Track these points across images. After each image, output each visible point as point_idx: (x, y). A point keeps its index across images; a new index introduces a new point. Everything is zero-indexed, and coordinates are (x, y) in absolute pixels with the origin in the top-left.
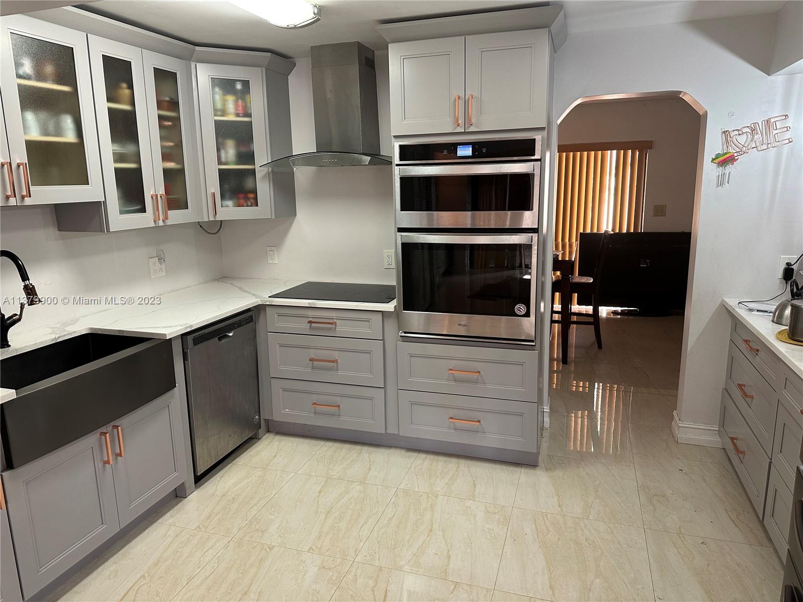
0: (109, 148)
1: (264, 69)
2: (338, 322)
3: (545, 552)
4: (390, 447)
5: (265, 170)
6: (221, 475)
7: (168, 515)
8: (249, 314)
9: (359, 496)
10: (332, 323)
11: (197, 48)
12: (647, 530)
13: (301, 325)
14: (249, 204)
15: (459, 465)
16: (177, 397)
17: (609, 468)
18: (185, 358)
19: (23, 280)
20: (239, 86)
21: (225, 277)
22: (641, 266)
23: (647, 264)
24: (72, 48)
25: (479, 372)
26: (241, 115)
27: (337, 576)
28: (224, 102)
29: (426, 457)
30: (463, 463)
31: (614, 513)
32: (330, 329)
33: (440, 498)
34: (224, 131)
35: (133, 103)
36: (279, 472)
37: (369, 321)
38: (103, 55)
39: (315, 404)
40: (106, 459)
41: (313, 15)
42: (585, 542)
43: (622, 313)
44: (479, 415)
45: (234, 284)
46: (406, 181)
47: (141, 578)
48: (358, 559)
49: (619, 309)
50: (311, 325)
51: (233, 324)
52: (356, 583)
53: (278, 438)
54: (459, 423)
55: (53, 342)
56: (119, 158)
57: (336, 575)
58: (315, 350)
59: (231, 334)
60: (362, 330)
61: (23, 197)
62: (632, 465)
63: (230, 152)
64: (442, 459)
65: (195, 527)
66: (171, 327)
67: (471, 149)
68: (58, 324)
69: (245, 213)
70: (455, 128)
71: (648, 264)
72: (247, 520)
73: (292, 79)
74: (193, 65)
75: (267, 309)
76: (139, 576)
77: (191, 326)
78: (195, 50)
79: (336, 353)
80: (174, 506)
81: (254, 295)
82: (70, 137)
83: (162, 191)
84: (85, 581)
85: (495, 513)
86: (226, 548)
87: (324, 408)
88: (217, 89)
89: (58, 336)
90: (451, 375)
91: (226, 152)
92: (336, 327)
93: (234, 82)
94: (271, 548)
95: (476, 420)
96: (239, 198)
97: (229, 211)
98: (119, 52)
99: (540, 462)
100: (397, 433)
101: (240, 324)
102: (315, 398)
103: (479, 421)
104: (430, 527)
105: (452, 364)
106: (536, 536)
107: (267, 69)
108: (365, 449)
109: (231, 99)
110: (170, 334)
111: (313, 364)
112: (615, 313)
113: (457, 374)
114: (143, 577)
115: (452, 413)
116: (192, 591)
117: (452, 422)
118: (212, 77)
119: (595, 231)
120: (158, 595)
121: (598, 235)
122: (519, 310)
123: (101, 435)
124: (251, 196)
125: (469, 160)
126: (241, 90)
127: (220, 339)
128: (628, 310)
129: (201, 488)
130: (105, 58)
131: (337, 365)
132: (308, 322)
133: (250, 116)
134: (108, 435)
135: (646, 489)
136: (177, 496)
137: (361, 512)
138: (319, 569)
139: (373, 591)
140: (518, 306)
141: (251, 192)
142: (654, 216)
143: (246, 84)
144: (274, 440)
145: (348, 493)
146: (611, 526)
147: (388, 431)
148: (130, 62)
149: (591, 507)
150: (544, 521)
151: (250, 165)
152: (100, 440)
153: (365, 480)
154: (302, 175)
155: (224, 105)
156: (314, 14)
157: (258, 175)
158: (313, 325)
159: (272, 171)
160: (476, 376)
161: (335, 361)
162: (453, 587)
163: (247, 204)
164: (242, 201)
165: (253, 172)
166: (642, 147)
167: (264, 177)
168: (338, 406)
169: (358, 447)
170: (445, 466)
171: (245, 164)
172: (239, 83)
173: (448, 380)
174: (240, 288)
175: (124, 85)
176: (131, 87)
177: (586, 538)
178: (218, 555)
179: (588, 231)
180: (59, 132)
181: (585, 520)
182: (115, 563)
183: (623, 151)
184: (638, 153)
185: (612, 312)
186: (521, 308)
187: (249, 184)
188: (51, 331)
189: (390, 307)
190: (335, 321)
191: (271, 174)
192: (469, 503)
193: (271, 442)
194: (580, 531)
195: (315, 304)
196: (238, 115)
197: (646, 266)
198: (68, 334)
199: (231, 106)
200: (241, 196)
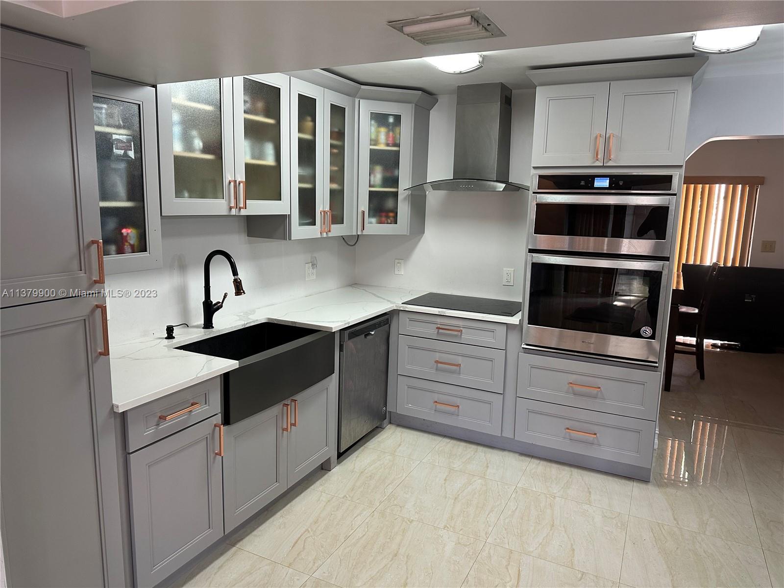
0: (296, 170)
1: (414, 105)
2: (464, 330)
3: (665, 558)
4: (503, 449)
5: (407, 192)
6: (357, 455)
7: (318, 483)
8: (386, 317)
9: (481, 488)
10: (459, 331)
11: (363, 87)
12: (766, 551)
13: (431, 331)
14: (389, 221)
15: (572, 474)
16: (333, 381)
17: (722, 491)
18: (341, 350)
19: (234, 275)
20: (391, 120)
21: (356, 284)
22: (746, 300)
23: (752, 299)
24: (280, 89)
25: (599, 388)
26: (390, 145)
27: (473, 552)
28: (378, 133)
29: (539, 463)
30: (576, 472)
31: (731, 532)
32: (456, 336)
33: (557, 499)
34: (377, 158)
35: (314, 134)
36: (406, 459)
37: (494, 332)
38: (299, 94)
39: (436, 402)
40: (285, 427)
41: (478, 63)
42: (704, 554)
43: (722, 347)
44: (596, 429)
45: (367, 290)
46: (542, 208)
47: (306, 531)
48: (490, 540)
49: (719, 342)
50: (438, 331)
51: (375, 325)
52: (491, 560)
53: (399, 429)
54: (574, 434)
55: (243, 327)
56: (301, 179)
57: (471, 551)
58: (440, 354)
59: (373, 333)
60: (486, 339)
61: (240, 208)
62: (745, 491)
63: (378, 177)
64: (555, 466)
65: (343, 495)
66: (333, 322)
67: (608, 181)
68: (241, 312)
69: (386, 229)
70: (594, 162)
71: (754, 299)
72: (385, 496)
73: (433, 113)
74: (357, 100)
75: (401, 313)
76: (304, 529)
77: (349, 323)
78: (360, 88)
79: (460, 358)
80: (322, 477)
81: (388, 301)
82: (270, 161)
83: (327, 208)
84: (261, 528)
85: (612, 518)
86: (372, 517)
87: (443, 407)
88: (373, 122)
89: (246, 322)
90: (571, 388)
91: (375, 177)
92: (461, 334)
93: (386, 116)
94: (411, 522)
95: (593, 433)
96: (380, 216)
97: (374, 227)
98: (310, 91)
99: (651, 479)
100: (511, 436)
101: (379, 325)
102: (436, 397)
103: (595, 434)
104: (552, 523)
105: (572, 378)
106: (655, 543)
107: (416, 105)
108: (480, 449)
109: (383, 130)
110: (335, 327)
111: (437, 366)
112: (714, 346)
113: (577, 388)
114: (307, 530)
115: (569, 424)
116: (350, 547)
117: (568, 432)
118: (372, 112)
119: (698, 263)
120: (322, 547)
121: (700, 267)
122: (645, 333)
123: (283, 406)
124: (391, 214)
125: (606, 191)
126: (392, 123)
127: (366, 336)
128: (728, 344)
129: (341, 464)
130: (300, 96)
131: (460, 368)
132: (437, 328)
133: (398, 145)
134: (289, 406)
135: (761, 514)
136: (322, 469)
137: (485, 502)
138: (455, 544)
139: (507, 568)
140: (644, 328)
141: (392, 211)
142: (762, 252)
143: (398, 118)
144: (397, 431)
145: (471, 484)
146: (729, 543)
147: (504, 435)
148: (315, 99)
149: (707, 524)
150: (661, 531)
151: (394, 188)
152: (283, 409)
153: (484, 475)
154: (433, 198)
155: (377, 136)
156: (480, 63)
157: (400, 198)
158: (441, 331)
159: (411, 194)
160: (595, 391)
161: (459, 365)
162: (580, 576)
163: (388, 221)
164: (384, 219)
165: (396, 195)
166: (753, 182)
167: (405, 199)
168: (458, 406)
169: (473, 447)
170: (559, 472)
171: (391, 187)
172: (391, 117)
173: (567, 392)
174: (375, 295)
175: (309, 119)
176: (314, 120)
177: (704, 550)
178: (367, 521)
179: (691, 262)
180: (261, 156)
181: (702, 535)
182: (282, 516)
183: (732, 185)
184: (748, 188)
185: (712, 345)
186: (646, 330)
187: (390, 204)
188: (238, 318)
189: (515, 320)
190: (462, 329)
191: (410, 196)
192: (586, 507)
193: (394, 432)
194: (698, 543)
195: (444, 312)
196: (388, 145)
197: (751, 301)
198: (253, 322)
199: (382, 138)
200: (384, 214)
